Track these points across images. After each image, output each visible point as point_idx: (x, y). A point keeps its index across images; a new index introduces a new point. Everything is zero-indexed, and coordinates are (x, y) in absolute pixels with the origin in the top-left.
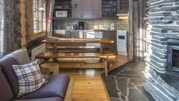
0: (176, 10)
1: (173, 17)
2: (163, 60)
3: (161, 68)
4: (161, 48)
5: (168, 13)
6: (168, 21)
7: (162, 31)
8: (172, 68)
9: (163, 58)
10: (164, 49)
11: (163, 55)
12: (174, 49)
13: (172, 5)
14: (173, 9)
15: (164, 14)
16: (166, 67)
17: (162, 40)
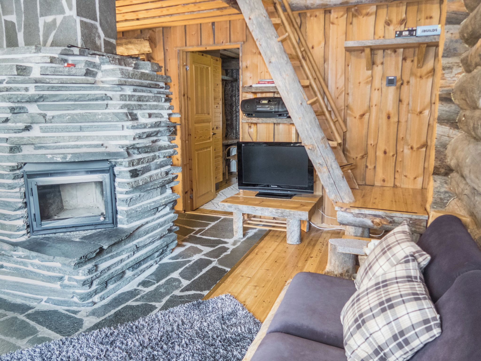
0: (36, 101)
1: (32, 117)
2: (19, 213)
3: (18, 230)
4: (11, 187)
5: (20, 108)
6: (21, 125)
7: (12, 150)
8: (41, 225)
9: (20, 208)
10: (17, 190)
11: (20, 201)
12: (40, 184)
13: (27, 89)
14: (31, 100)
15: (12, 110)
16: (28, 226)
17: (13, 169)
